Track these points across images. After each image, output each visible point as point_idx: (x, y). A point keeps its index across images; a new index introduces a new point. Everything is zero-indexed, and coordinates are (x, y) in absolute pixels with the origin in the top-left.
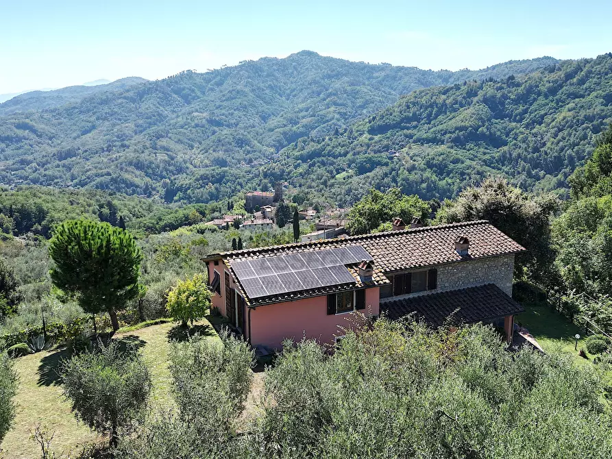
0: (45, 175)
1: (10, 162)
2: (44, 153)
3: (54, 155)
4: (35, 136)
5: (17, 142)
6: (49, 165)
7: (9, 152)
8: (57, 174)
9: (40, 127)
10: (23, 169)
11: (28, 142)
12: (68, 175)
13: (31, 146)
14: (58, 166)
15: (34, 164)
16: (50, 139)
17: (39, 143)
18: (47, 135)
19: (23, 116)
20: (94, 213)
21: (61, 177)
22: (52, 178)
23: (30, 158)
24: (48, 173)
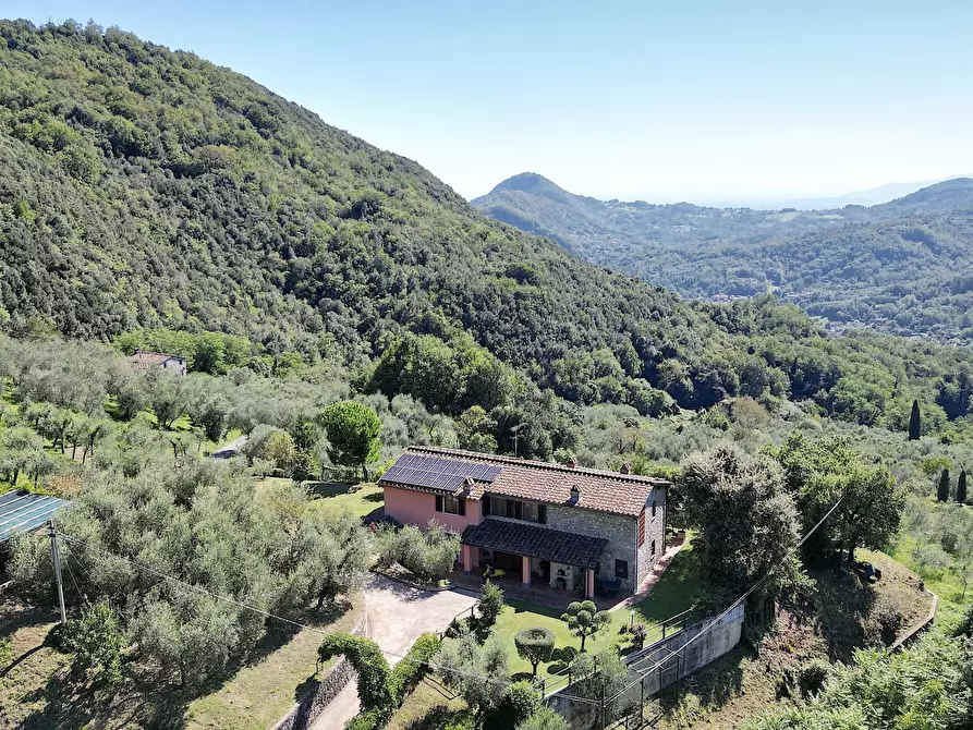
0: (921, 315)
1: (880, 290)
2: (934, 281)
3: (948, 284)
4: (929, 252)
5: (899, 259)
6: (933, 301)
7: (884, 273)
8: (941, 315)
9: (941, 237)
10: (894, 302)
11: (916, 260)
12: (959, 318)
13: (919, 267)
14: (946, 303)
15: (911, 297)
16: (953, 257)
17: (932, 263)
18: (949, 251)
19: (920, 220)
20: (937, 387)
21: (945, 321)
22: (931, 321)
23: (909, 285)
24: (927, 311)
